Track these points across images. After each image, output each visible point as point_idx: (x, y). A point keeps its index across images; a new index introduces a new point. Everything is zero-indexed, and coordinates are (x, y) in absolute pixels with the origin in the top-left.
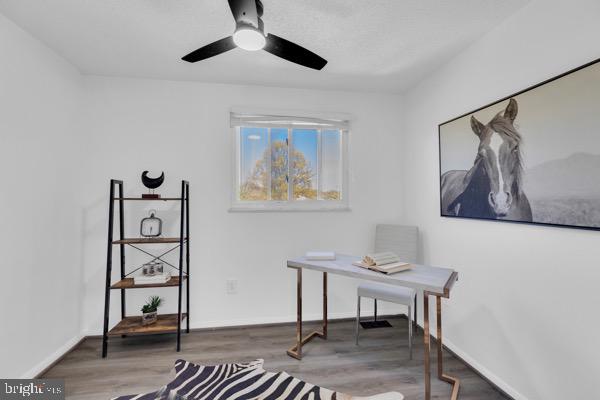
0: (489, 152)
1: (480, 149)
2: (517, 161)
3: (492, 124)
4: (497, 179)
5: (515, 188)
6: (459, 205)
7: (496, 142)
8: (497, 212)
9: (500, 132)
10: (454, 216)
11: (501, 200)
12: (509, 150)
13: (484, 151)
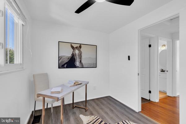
0: (75, 53)
1: (73, 52)
2: (81, 57)
3: (76, 47)
4: (77, 59)
5: (81, 61)
6: (66, 65)
7: (77, 52)
8: (77, 66)
9: (78, 50)
10: (64, 68)
11: (78, 64)
12: (80, 54)
13: (74, 53)
